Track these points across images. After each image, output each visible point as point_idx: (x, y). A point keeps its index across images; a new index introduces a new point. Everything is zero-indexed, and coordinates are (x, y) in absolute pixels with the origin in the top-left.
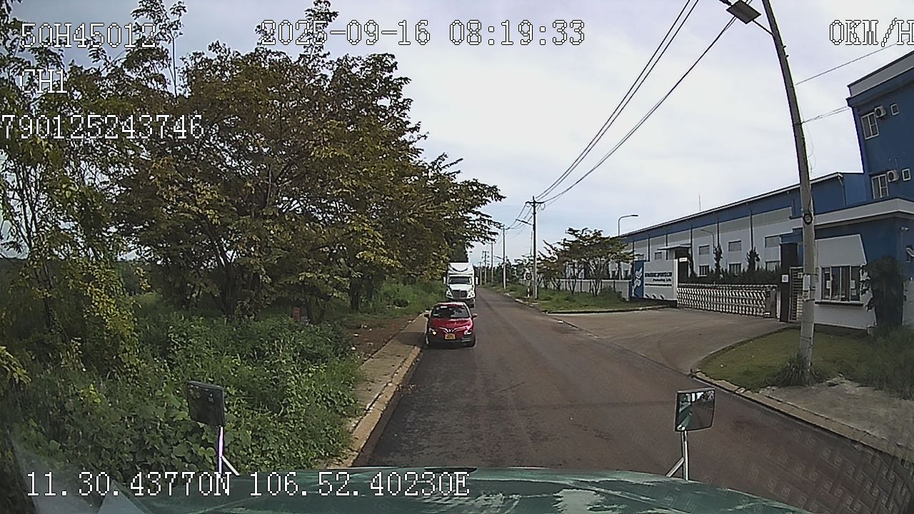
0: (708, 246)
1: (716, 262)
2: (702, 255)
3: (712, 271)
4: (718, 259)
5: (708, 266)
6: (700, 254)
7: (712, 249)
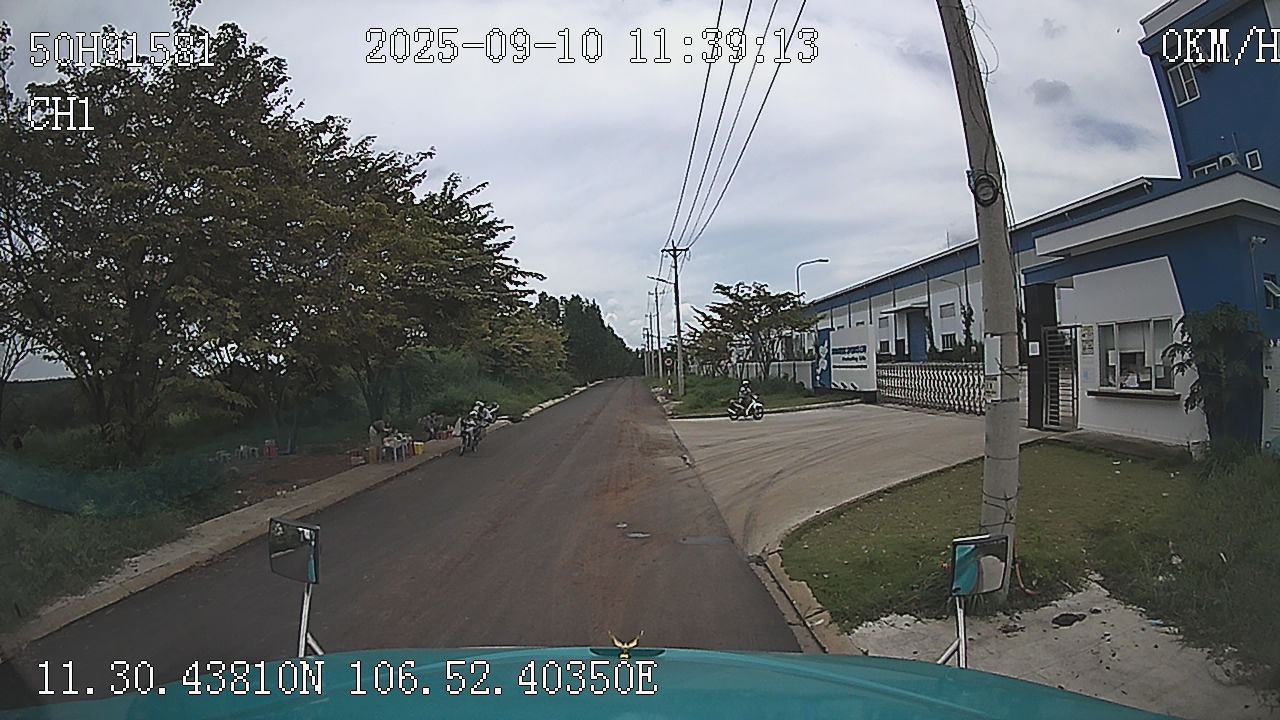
0: (953, 304)
1: (965, 328)
2: (944, 319)
3: (960, 343)
4: (968, 323)
5: (954, 335)
6: (941, 317)
7: (958, 311)
